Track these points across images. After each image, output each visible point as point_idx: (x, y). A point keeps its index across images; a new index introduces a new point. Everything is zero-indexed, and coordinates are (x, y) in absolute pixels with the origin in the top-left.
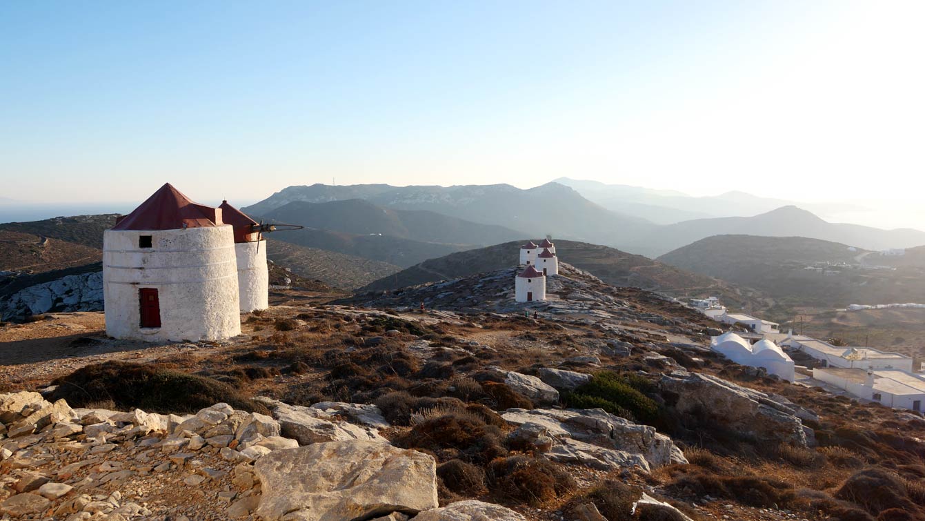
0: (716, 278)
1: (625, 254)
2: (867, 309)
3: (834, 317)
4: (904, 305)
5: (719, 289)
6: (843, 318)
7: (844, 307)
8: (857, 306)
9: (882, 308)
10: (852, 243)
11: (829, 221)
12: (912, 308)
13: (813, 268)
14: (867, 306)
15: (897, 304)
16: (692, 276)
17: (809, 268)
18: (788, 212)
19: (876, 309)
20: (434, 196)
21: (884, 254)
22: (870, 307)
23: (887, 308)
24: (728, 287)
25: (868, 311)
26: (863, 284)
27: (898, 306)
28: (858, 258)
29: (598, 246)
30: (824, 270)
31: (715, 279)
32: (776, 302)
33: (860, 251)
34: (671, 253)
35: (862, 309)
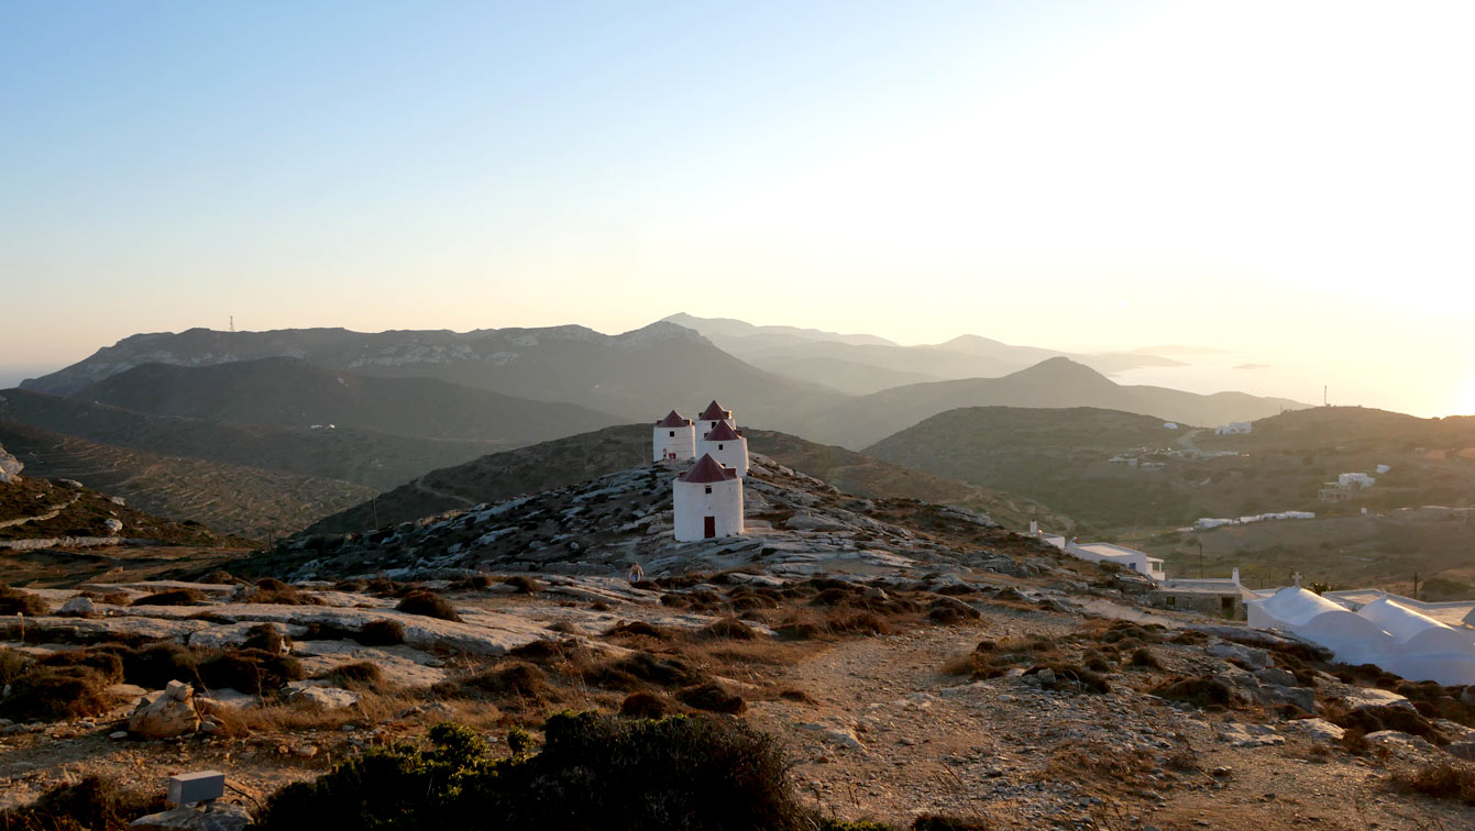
0: (969, 483)
1: (813, 446)
2: (1227, 525)
3: (1178, 541)
4: (1282, 515)
5: (980, 502)
6: (1192, 542)
7: (1190, 523)
8: (1209, 522)
9: (1249, 523)
10: (1171, 417)
11: (1120, 382)
12: (1295, 518)
13: (1122, 459)
14: (1225, 521)
15: (1272, 515)
16: (933, 481)
17: (1116, 459)
18: (1058, 368)
19: (1242, 524)
20: (440, 350)
21: (1221, 432)
22: (1230, 521)
23: (1257, 522)
24: (996, 498)
25: (1227, 529)
26: (1205, 482)
27: (1274, 517)
28: (1182, 440)
29: (764, 433)
30: (1140, 462)
31: (969, 486)
32: (1077, 522)
33: (1183, 429)
34: (882, 442)
35: (1219, 526)
